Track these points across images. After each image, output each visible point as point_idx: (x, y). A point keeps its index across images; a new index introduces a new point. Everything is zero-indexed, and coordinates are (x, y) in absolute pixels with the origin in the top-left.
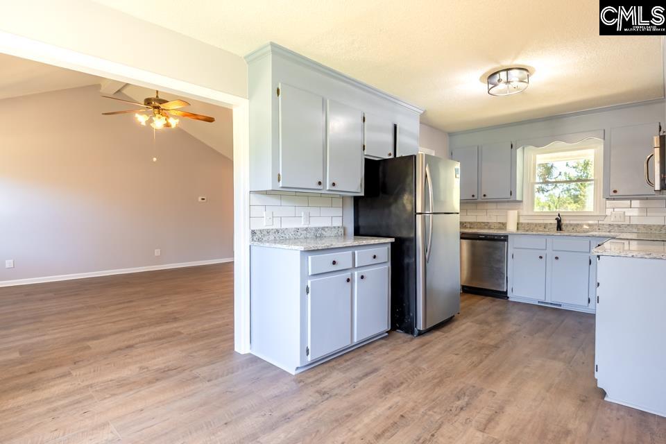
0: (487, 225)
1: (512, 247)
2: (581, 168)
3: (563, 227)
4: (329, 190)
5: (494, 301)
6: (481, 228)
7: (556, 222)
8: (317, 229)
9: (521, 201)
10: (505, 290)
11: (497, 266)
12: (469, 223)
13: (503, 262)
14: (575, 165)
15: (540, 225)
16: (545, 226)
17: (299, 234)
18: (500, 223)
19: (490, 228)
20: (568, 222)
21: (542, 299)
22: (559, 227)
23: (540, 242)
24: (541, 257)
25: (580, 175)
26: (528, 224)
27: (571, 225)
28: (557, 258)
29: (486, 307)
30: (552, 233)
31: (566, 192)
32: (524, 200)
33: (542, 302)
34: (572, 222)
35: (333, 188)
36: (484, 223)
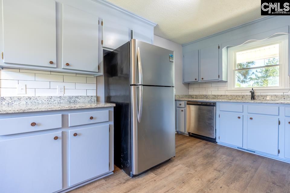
0: (206, 96)
1: (219, 110)
2: (264, 72)
3: (256, 97)
4: (63, 68)
5: (207, 144)
6: (202, 98)
7: (250, 94)
8: (70, 98)
9: (226, 82)
10: (214, 138)
11: (209, 122)
12: (195, 95)
13: (213, 119)
14: (260, 71)
15: (239, 96)
16: (243, 97)
17: (52, 100)
18: (213, 95)
19: (207, 98)
20: (259, 94)
21: (241, 146)
22: (253, 97)
23: (239, 107)
24: (239, 118)
25: (263, 75)
26: (231, 95)
27: (262, 96)
28: (251, 119)
29: (199, 150)
30: (247, 101)
31: (256, 83)
32: (228, 81)
33: (240, 148)
34: (262, 94)
35: (68, 67)
36: (203, 95)
